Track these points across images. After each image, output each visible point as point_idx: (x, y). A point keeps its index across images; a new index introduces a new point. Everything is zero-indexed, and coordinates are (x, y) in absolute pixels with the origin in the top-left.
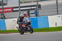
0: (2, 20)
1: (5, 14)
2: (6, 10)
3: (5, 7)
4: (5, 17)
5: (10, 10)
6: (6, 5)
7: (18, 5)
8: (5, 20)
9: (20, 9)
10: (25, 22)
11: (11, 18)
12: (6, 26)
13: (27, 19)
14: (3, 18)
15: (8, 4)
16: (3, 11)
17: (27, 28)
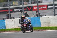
0: (37, 17)
1: (40, 11)
2: (41, 8)
3: (40, 4)
4: (40, 14)
5: (45, 7)
6: (41, 3)
7: (53, 3)
8: (40, 17)
9: (54, 7)
10: (26, 22)
11: (46, 15)
12: (41, 23)
13: (28, 19)
14: (38, 15)
15: (43, 1)
16: (38, 8)
17: (27, 27)
